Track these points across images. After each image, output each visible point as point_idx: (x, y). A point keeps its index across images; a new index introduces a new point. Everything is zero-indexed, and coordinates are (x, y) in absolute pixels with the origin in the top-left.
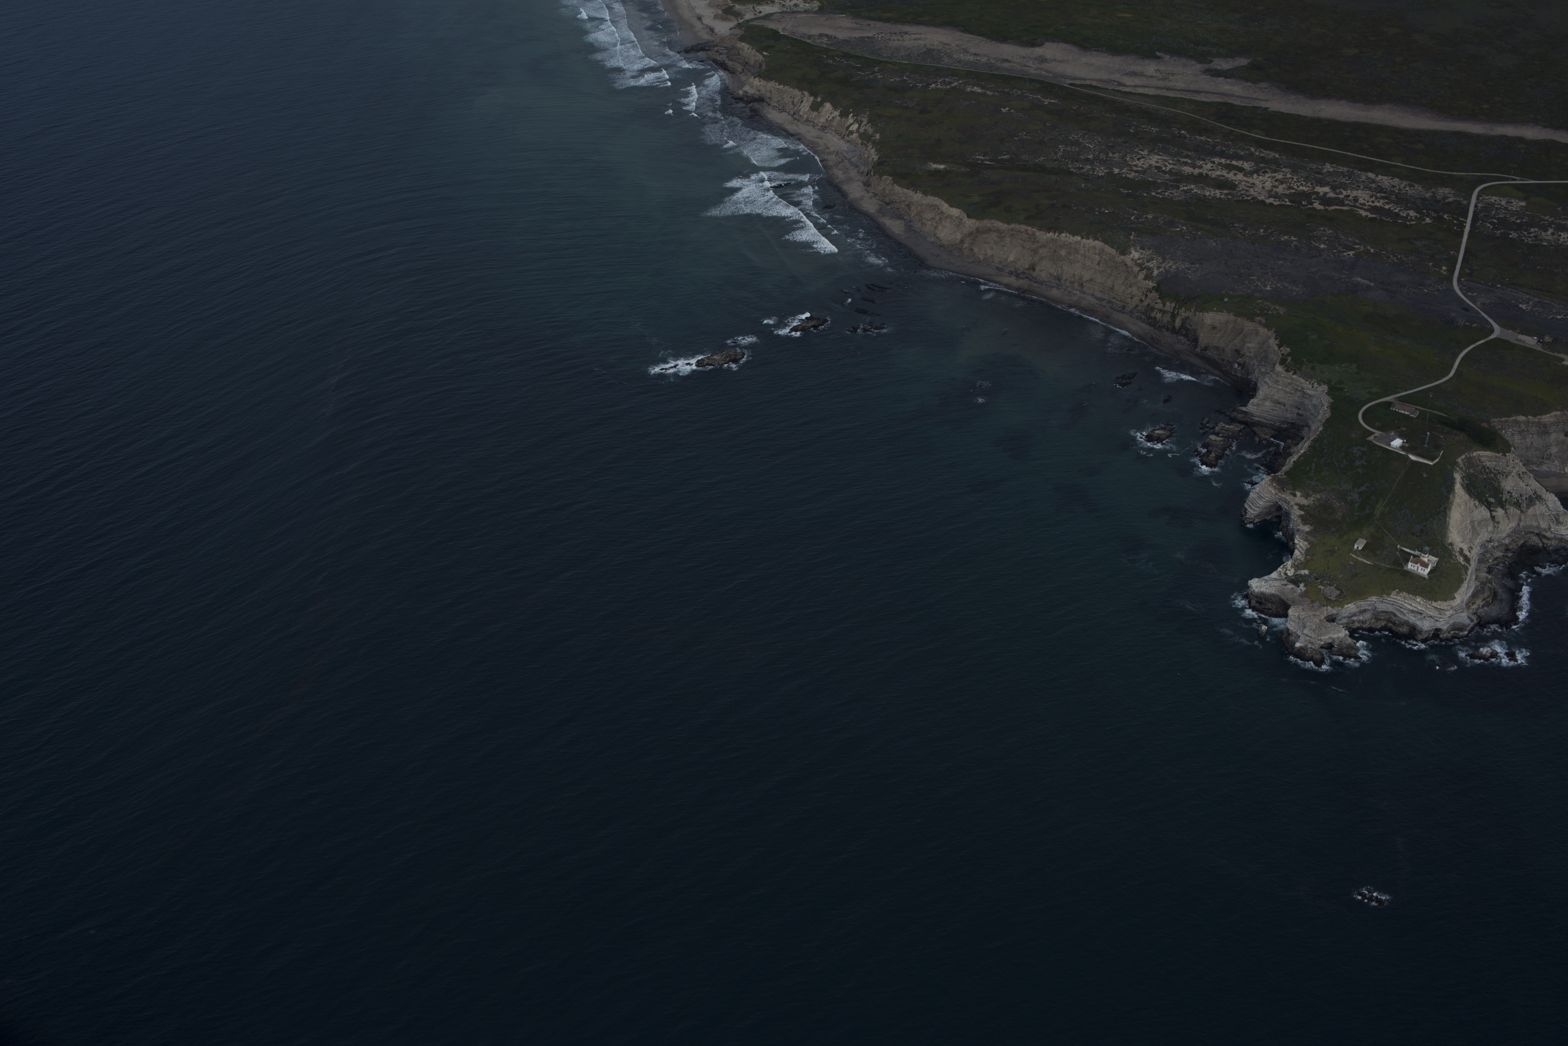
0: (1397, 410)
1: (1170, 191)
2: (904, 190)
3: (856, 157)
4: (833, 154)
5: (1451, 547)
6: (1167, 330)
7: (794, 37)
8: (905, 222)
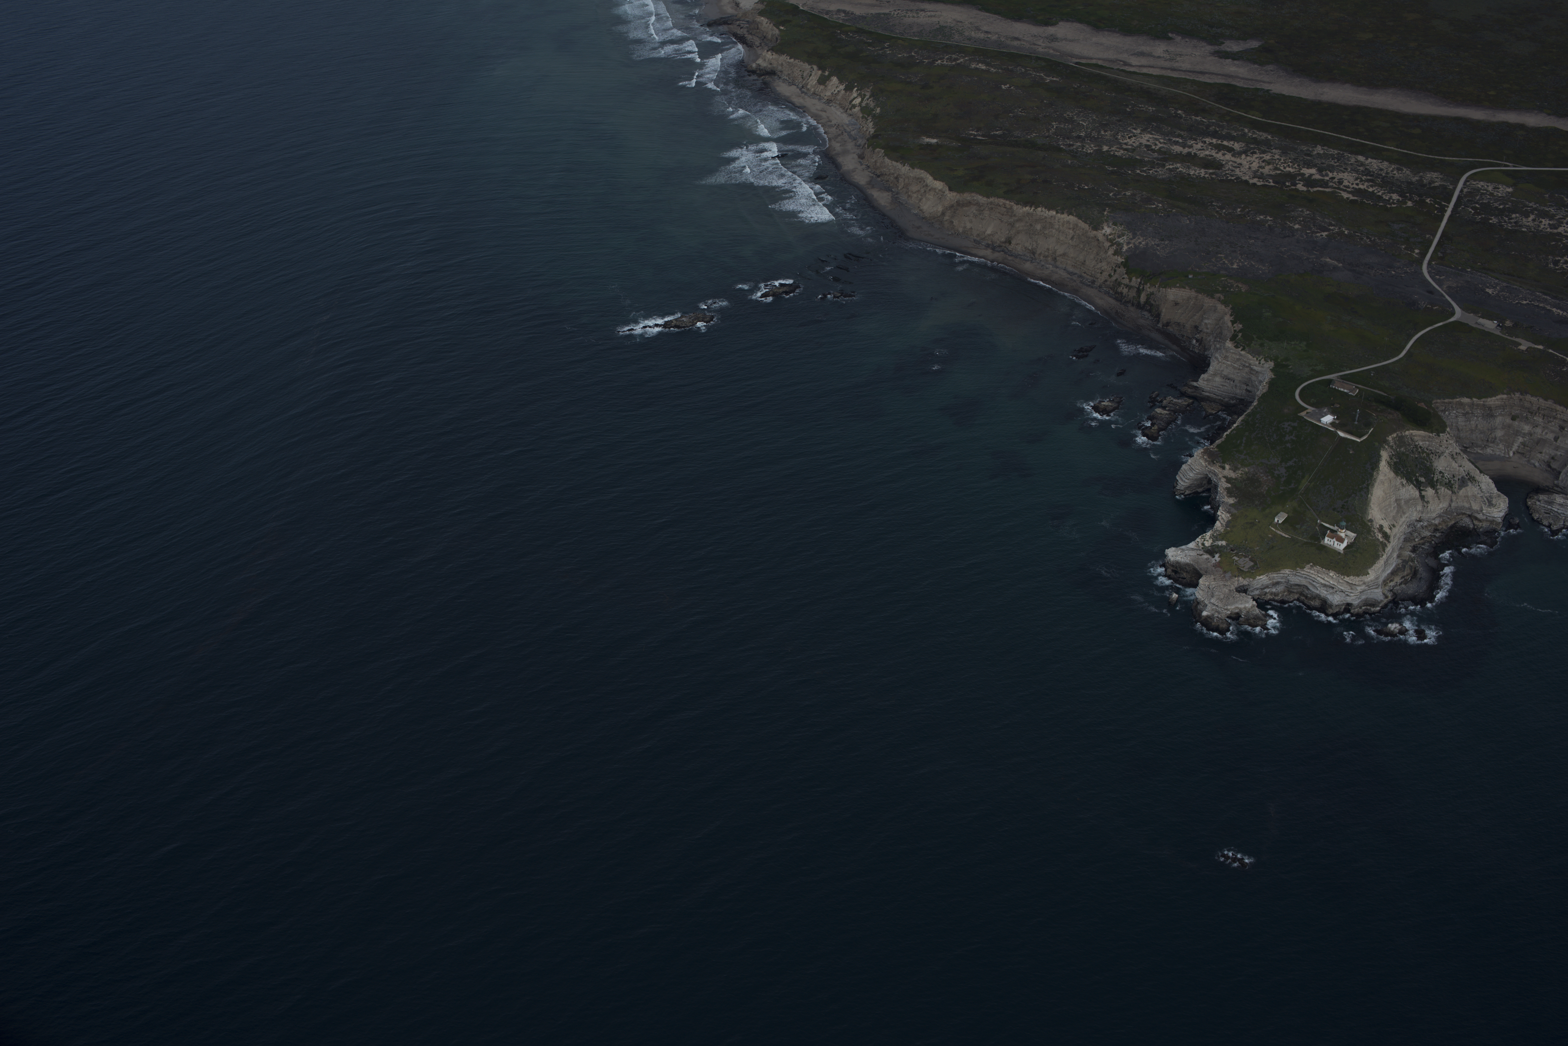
0: (1336, 388)
1: (1155, 170)
2: (893, 162)
3: (855, 131)
4: (833, 127)
5: (1370, 523)
6: (1133, 305)
7: (813, 12)
8: (892, 194)
